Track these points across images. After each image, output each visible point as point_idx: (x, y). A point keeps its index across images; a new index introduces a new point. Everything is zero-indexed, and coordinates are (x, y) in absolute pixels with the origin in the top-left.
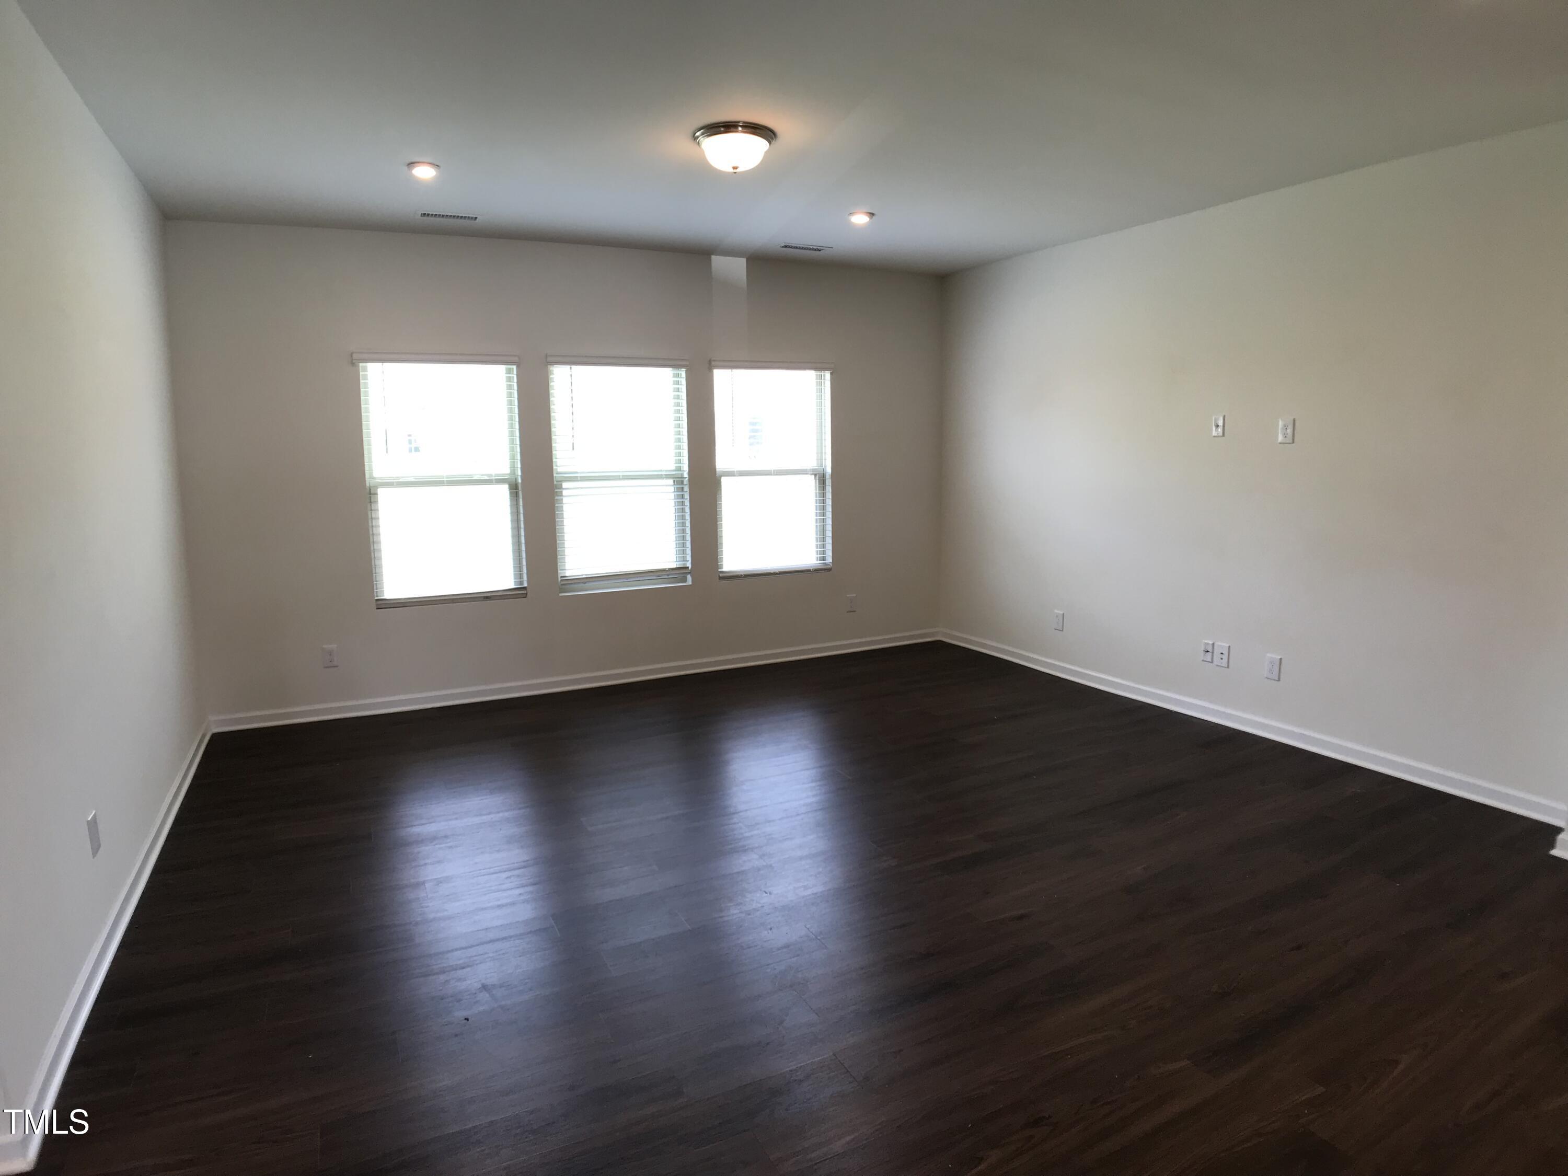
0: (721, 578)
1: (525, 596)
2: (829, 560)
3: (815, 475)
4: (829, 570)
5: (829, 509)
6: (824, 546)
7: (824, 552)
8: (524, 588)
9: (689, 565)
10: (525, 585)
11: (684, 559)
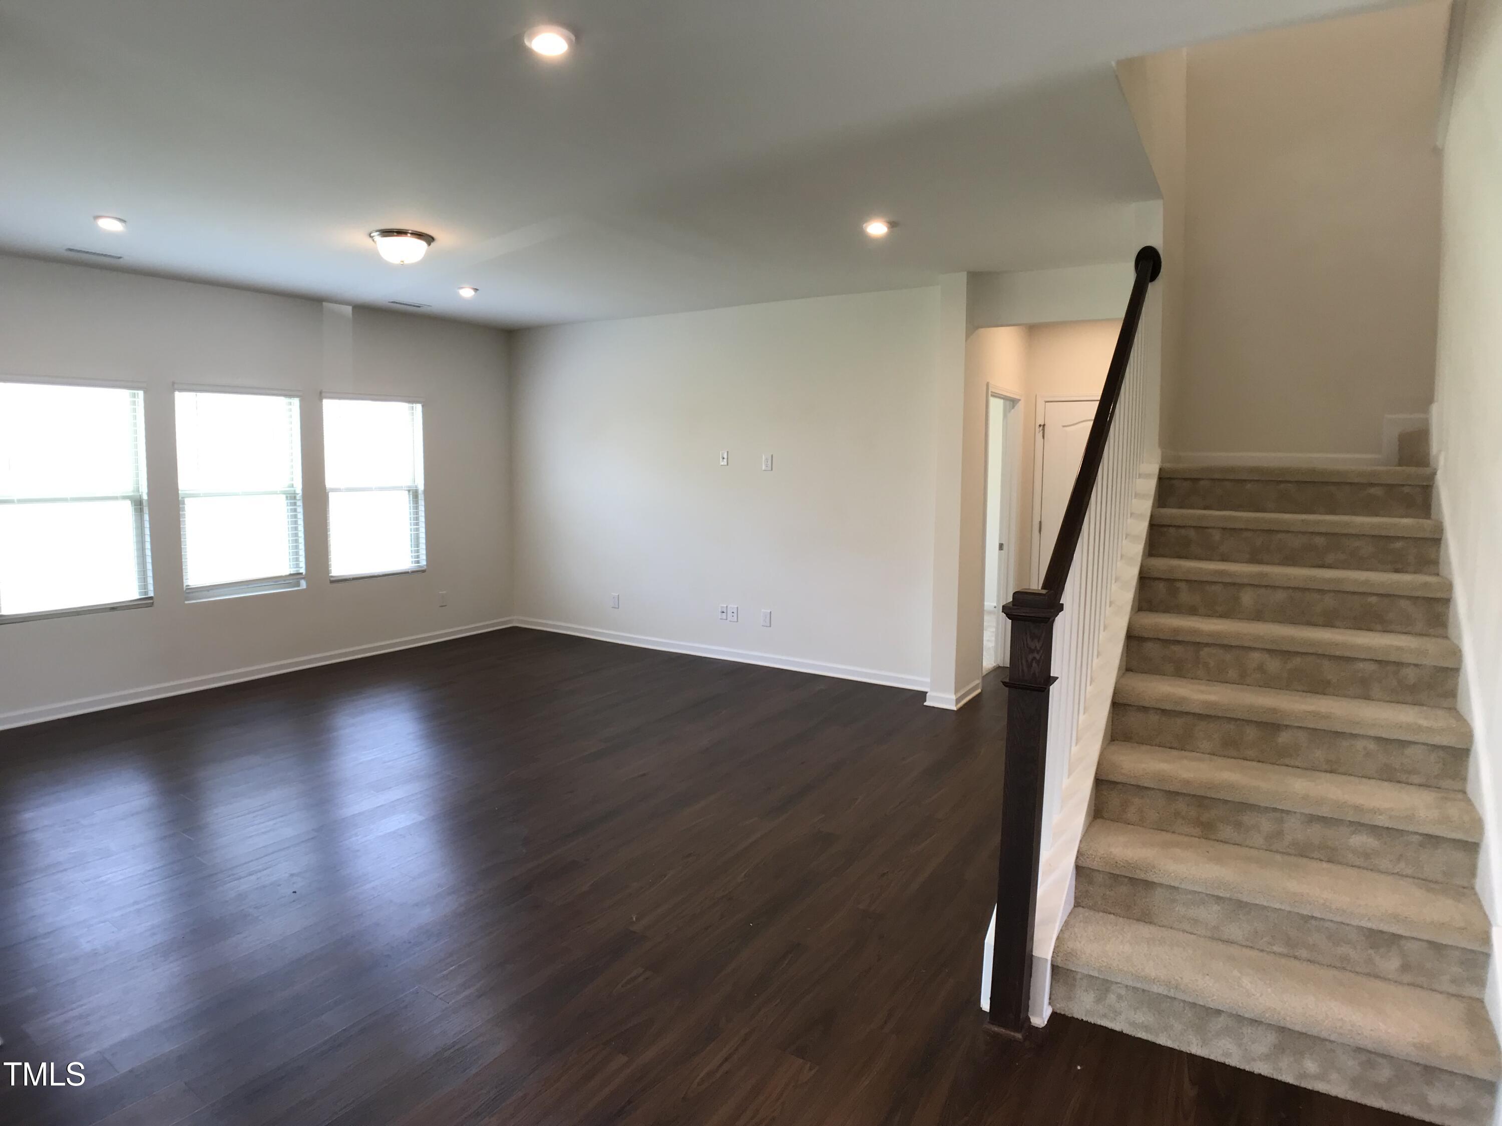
0: (332, 582)
1: (152, 605)
2: (424, 563)
3: (409, 491)
4: (424, 571)
5: (422, 519)
6: (418, 551)
7: (418, 557)
8: (151, 598)
9: (303, 571)
10: (151, 594)
11: (297, 566)
